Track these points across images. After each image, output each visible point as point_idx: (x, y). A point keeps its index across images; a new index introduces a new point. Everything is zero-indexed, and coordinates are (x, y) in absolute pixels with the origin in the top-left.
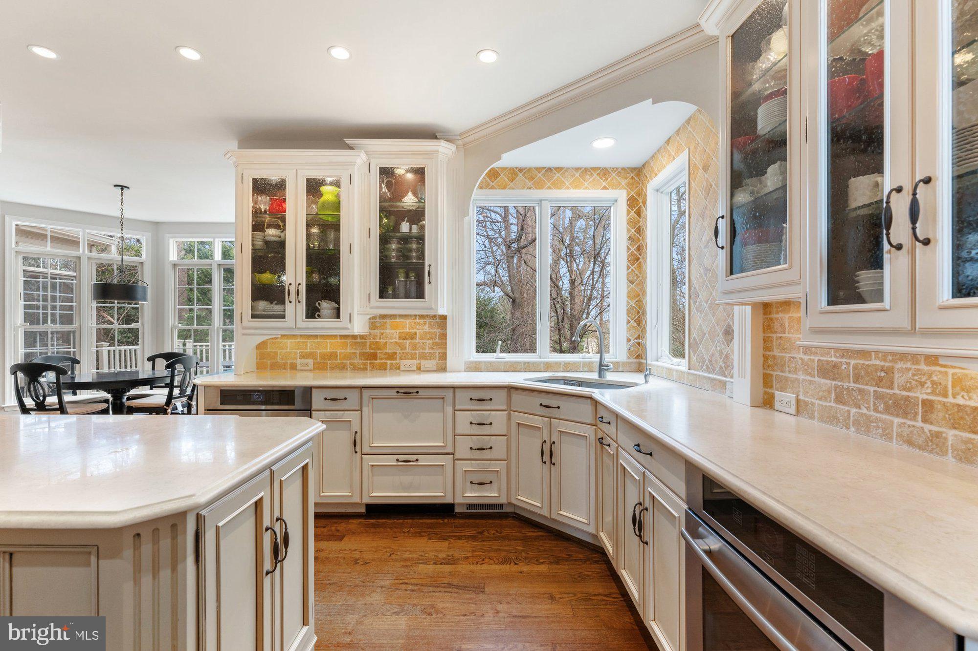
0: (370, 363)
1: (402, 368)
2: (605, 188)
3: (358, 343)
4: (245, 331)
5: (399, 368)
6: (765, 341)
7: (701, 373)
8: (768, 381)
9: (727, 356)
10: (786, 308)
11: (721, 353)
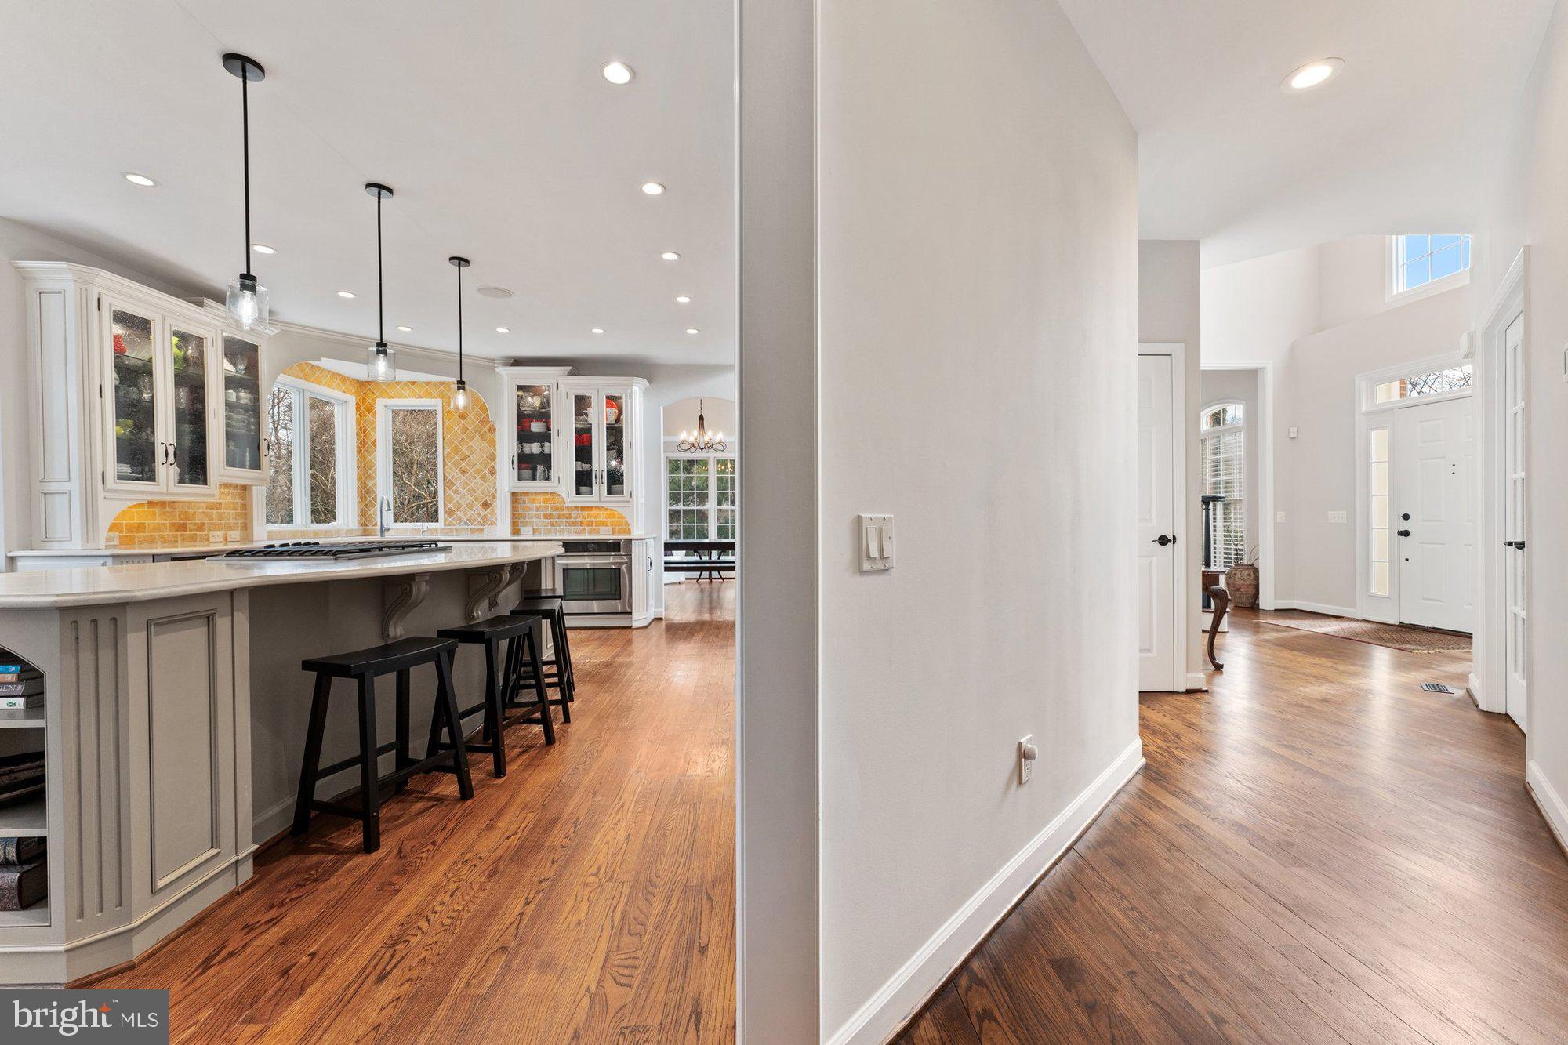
0: (181, 535)
1: (212, 540)
2: (344, 392)
3: (167, 512)
4: (108, 495)
5: (208, 540)
6: (513, 507)
7: (458, 527)
8: (514, 524)
9: (485, 516)
10: (527, 494)
11: (479, 514)
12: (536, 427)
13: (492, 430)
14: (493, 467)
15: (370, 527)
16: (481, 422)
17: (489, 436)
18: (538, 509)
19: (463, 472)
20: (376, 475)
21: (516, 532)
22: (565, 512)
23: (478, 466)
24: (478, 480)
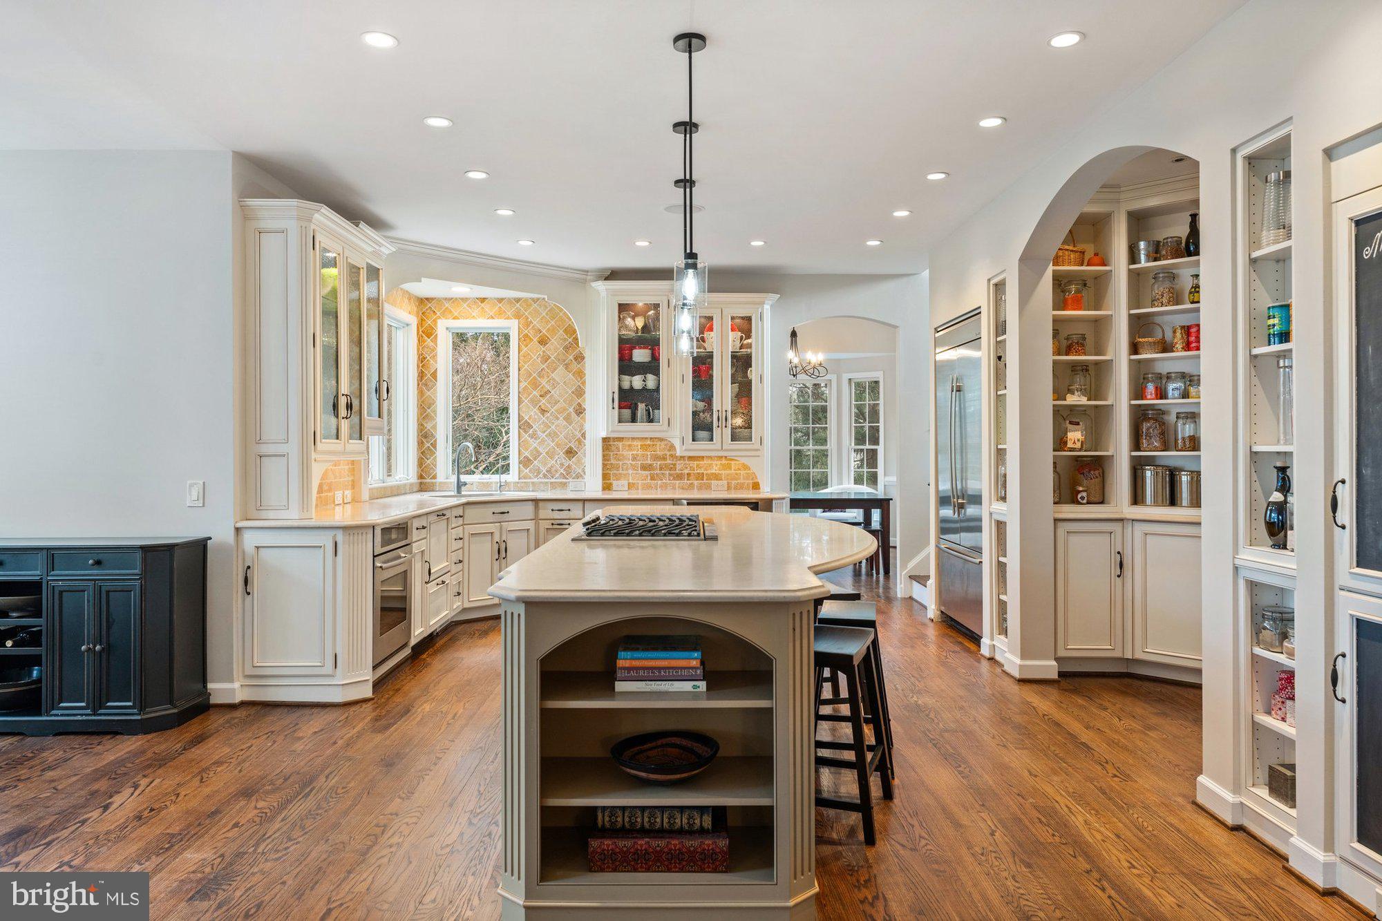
2: (407, 312)
6: (604, 456)
7: (535, 480)
8: (605, 476)
9: (569, 467)
10: (620, 439)
11: (562, 465)
12: (640, 355)
13: (580, 358)
14: (579, 405)
15: (428, 480)
16: (566, 348)
17: (575, 366)
18: (634, 458)
19: (543, 411)
20: (436, 414)
21: (607, 487)
22: (668, 461)
23: (562, 404)
24: (561, 421)
